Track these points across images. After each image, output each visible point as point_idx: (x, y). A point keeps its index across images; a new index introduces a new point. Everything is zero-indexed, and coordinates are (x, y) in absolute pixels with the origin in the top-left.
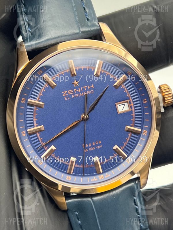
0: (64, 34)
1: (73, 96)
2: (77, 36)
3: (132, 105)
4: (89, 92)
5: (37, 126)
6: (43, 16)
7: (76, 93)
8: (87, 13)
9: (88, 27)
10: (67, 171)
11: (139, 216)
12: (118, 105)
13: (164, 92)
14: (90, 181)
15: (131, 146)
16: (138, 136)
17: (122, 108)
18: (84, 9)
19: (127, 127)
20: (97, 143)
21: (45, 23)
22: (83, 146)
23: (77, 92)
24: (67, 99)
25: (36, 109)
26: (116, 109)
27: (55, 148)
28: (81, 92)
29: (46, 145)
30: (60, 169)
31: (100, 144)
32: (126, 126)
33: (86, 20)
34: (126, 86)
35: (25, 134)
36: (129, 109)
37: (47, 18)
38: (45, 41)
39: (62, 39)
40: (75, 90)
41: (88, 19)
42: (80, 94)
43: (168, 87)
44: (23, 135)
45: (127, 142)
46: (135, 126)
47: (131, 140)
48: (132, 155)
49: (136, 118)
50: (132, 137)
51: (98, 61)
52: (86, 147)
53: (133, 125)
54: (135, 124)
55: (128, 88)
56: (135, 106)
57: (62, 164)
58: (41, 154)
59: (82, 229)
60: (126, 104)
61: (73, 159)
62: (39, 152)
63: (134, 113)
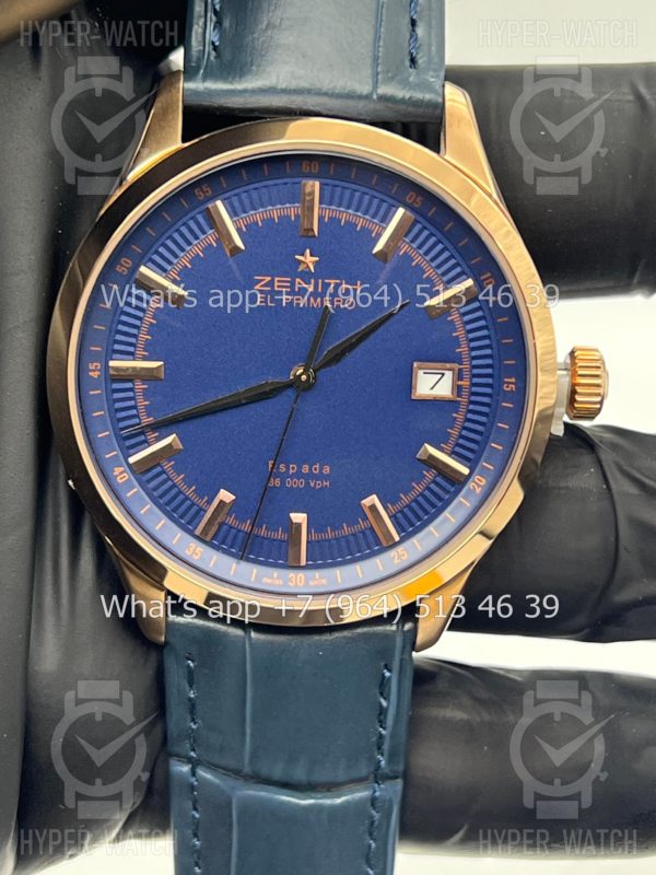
0: (319, 86)
2: (360, 106)
3: (465, 383)
5: (145, 358)
6: (272, 8)
8: (416, 39)
9: (404, 88)
10: (195, 528)
11: (383, 732)
12: (421, 372)
13: (580, 372)
14: (258, 578)
15: (420, 513)
16: (453, 485)
17: (433, 384)
18: (413, 23)
19: (426, 449)
20: (315, 469)
21: (269, 32)
22: (270, 466)
26: (409, 385)
27: (181, 447)
29: (155, 427)
30: (176, 516)
31: (326, 478)
32: (427, 445)
33: (407, 63)
34: (466, 318)
35: (97, 373)
36: (452, 393)
37: (282, 19)
38: (253, 92)
39: (310, 102)
40: (298, 280)
41: (413, 61)
43: (601, 360)
44: (91, 374)
45: (412, 495)
46: (453, 454)
47: (427, 493)
48: (414, 540)
49: (465, 428)
50: (432, 486)
51: (401, 211)
52: (279, 472)
53: (448, 448)
54: (457, 449)
55: (469, 327)
56: (474, 389)
57: (188, 502)
58: (131, 451)
59: (193, 720)
60: (449, 375)
61: (225, 496)
62: (128, 443)
63: (462, 409)
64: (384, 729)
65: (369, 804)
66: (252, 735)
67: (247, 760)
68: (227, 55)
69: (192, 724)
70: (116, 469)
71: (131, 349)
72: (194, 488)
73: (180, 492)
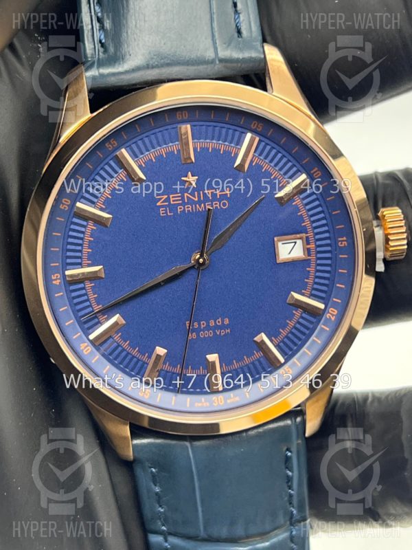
1: (180, 208)
3: (312, 246)
4: (217, 205)
5: (89, 265)
7: (188, 203)
8: (239, 16)
9: (237, 52)
10: (143, 376)
11: (292, 492)
12: (280, 244)
13: (389, 226)
14: (192, 404)
15: (295, 340)
16: (315, 318)
17: (289, 250)
18: (235, 5)
19: (292, 296)
20: (219, 322)
22: (188, 325)
23: (190, 202)
24: (166, 213)
25: (91, 226)
26: (274, 253)
27: (124, 322)
28: (199, 202)
29: (103, 312)
30: (128, 370)
31: (227, 327)
32: (292, 293)
33: (236, 35)
34: (305, 202)
35: (59, 281)
36: (304, 254)
41: (239, 32)
42: (196, 206)
44: (54, 282)
45: (288, 329)
46: (312, 296)
47: (298, 326)
48: (294, 359)
49: (317, 277)
50: (301, 320)
51: (249, 135)
52: (193, 328)
53: (308, 293)
54: (314, 292)
55: (308, 207)
56: (319, 249)
57: (135, 359)
58: (90, 331)
59: (160, 506)
60: (299, 242)
61: (161, 351)
62: (86, 326)
63: (313, 265)
64: (293, 490)
65: (289, 541)
66: (203, 511)
67: (202, 528)
68: (111, 50)
69: (160, 509)
70: (82, 345)
71: (79, 261)
72: (137, 349)
73: (128, 353)
